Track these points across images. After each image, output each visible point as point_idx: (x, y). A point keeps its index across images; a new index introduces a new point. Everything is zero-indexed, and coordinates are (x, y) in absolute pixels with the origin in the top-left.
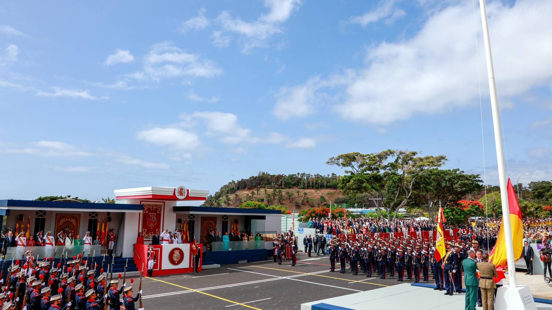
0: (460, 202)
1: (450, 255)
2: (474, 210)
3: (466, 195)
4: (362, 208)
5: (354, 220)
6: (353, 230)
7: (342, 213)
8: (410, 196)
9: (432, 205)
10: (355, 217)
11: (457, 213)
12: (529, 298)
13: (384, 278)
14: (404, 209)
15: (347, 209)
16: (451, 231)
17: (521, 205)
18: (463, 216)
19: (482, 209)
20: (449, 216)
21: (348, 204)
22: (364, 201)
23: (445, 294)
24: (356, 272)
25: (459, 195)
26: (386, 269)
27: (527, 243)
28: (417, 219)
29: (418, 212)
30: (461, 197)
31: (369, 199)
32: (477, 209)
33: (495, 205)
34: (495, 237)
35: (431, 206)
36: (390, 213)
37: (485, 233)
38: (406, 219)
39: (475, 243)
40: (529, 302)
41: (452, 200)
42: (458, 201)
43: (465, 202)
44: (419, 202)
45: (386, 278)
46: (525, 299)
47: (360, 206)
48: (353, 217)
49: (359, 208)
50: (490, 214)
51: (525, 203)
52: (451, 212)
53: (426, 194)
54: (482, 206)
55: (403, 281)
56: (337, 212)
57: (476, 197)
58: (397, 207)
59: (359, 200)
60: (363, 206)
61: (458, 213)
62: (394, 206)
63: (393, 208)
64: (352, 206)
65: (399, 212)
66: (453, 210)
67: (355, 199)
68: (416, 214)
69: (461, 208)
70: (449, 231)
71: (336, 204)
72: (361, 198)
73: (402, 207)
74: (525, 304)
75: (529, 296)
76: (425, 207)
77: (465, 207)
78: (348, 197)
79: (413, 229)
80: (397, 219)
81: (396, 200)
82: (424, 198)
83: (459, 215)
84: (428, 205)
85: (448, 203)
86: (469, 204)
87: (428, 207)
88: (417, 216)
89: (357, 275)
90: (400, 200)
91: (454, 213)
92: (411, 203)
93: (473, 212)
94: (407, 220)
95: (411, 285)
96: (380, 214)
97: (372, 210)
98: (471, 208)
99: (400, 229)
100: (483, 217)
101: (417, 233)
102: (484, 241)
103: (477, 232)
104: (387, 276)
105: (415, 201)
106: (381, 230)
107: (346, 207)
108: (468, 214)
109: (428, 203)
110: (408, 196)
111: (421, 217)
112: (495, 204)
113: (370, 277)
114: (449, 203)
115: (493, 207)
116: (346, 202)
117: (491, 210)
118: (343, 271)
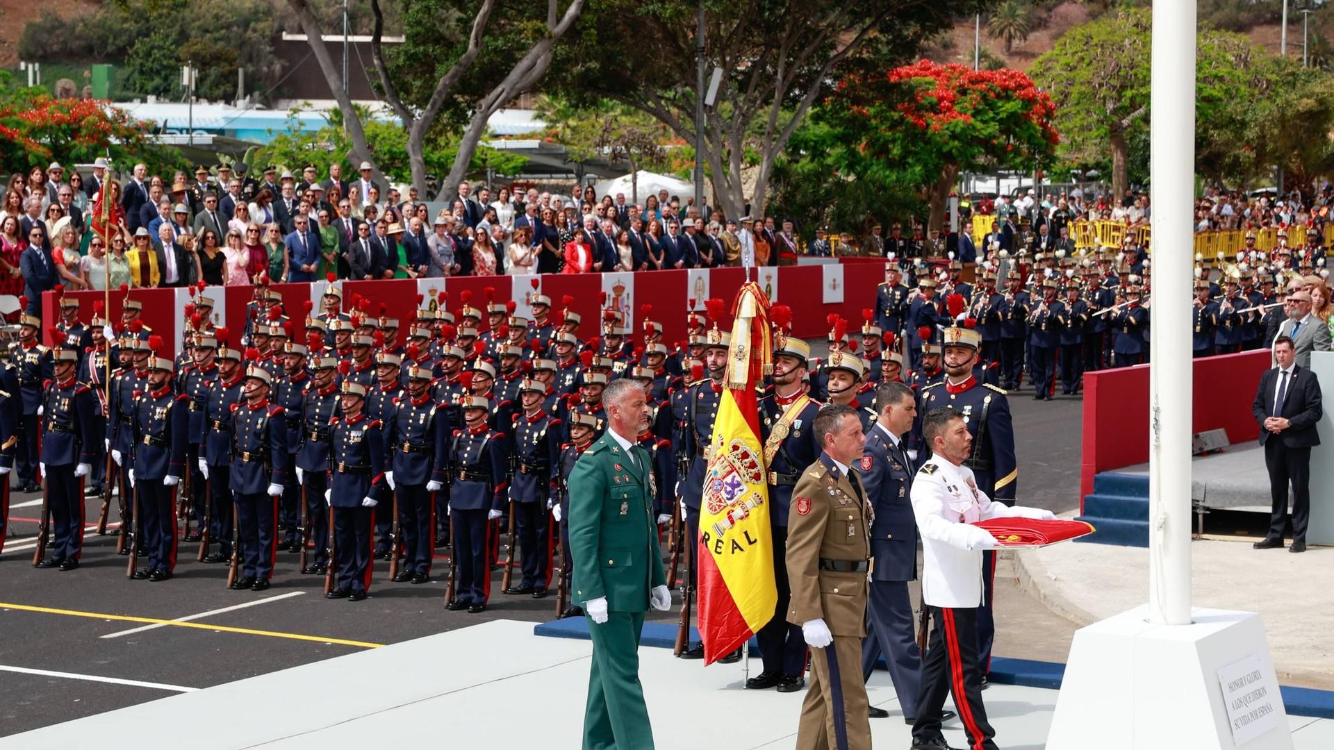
0: (912, 72)
1: (798, 424)
2: (993, 128)
3: (949, 26)
4: (229, 99)
5: (166, 184)
6: (153, 260)
7: (75, 133)
8: (576, 19)
9: (723, 87)
10: (174, 165)
11: (880, 150)
12: (1256, 685)
13: (361, 595)
14: (531, 114)
15: (118, 105)
16: (833, 274)
17: (1288, 103)
18: (918, 169)
19: (1044, 125)
20: (828, 171)
21: (123, 73)
22: (246, 49)
23: (754, 684)
24: (160, 553)
25: (905, 22)
26: (376, 529)
27: (1292, 346)
28: (618, 187)
29: (622, 136)
30: (918, 37)
31: (286, 37)
32: (1011, 124)
33: (1132, 99)
34: (1105, 310)
35: (710, 100)
36: (429, 141)
37: (1041, 286)
38: (533, 186)
39: (961, 347)
40: (1255, 715)
41: (861, 62)
42: (892, 63)
43: (938, 74)
44: (638, 66)
45: (372, 589)
46: (1231, 697)
47: (216, 85)
48: (160, 161)
49: (212, 100)
50: (1091, 161)
51: (1318, 89)
52: (845, 139)
53: (679, 14)
54: (1044, 106)
55: (484, 609)
56: (38, 121)
57: (1016, 43)
58: (482, 96)
59: (216, 40)
60: (236, 86)
61: (888, 151)
62: (462, 93)
63: (449, 103)
64: (157, 81)
65: (497, 137)
66: (858, 126)
67: (183, 36)
68: (607, 150)
69: (910, 119)
70: (818, 270)
71: (32, 70)
72: (228, 27)
73: (511, 102)
74: (1229, 725)
75: (1256, 676)
76: (673, 101)
77: (934, 109)
78: (125, 20)
79: (582, 254)
80: (473, 185)
81: (471, 46)
82: (671, 37)
83: (891, 164)
84: (694, 87)
85: (828, 81)
86: (963, 92)
87: (689, 107)
88: (615, 169)
89: (167, 575)
90: (500, 42)
91: (861, 148)
92: (579, 68)
93: (987, 144)
94: (542, 189)
95: (538, 632)
96: (356, 147)
97: (301, 116)
98: (973, 116)
99: (489, 257)
100: (1046, 182)
101: (608, 281)
102: (1035, 340)
103: (993, 281)
104: (378, 581)
105: (608, 59)
106: (360, 256)
107: (111, 90)
108: (949, 157)
109: (695, 76)
110: (558, 21)
111: (641, 174)
112: (1129, 93)
113: (264, 586)
114: (836, 78)
115: (1114, 112)
116: (110, 49)
117: (1104, 129)
118: (70, 551)
